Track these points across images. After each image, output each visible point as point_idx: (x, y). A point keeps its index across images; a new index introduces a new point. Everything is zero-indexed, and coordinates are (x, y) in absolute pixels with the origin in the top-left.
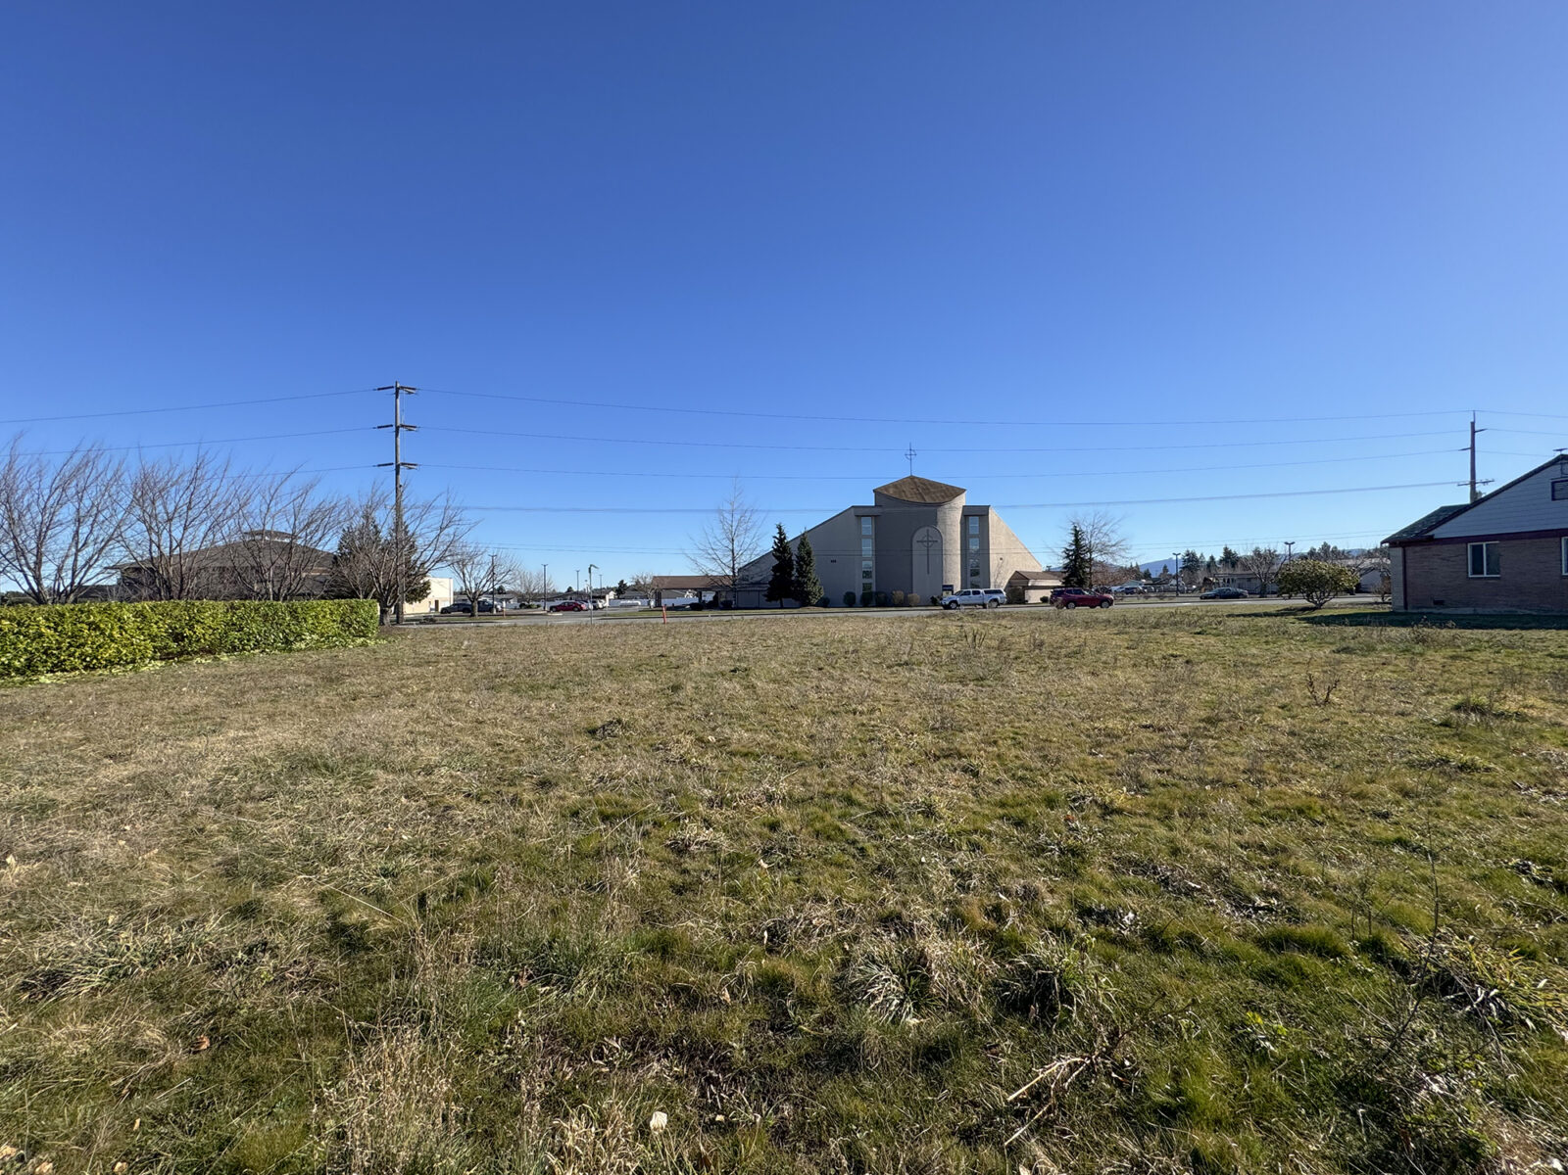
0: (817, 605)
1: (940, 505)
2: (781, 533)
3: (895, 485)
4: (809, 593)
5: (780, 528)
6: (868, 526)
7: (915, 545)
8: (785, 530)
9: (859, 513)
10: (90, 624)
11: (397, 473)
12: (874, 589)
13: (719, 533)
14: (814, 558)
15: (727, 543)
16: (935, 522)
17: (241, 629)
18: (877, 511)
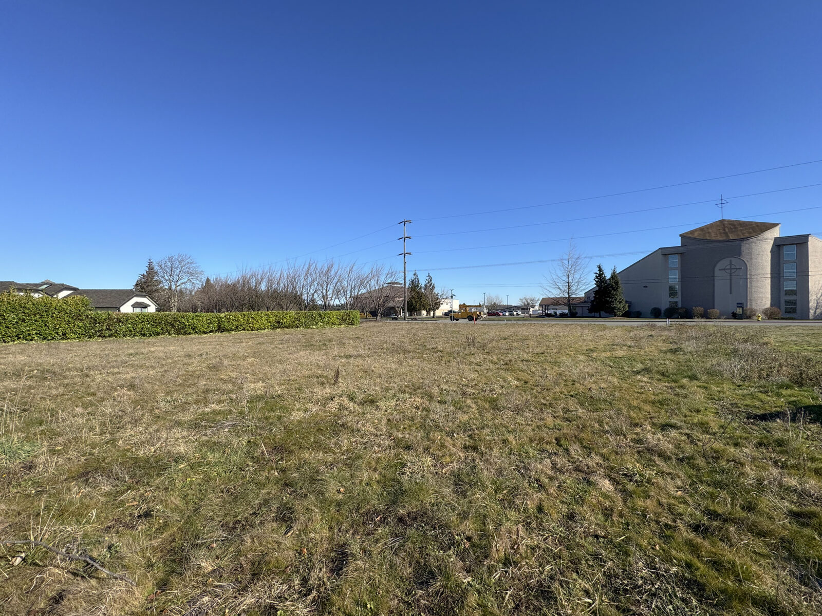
0: (623, 316)
1: (745, 239)
2: (600, 270)
3: (701, 229)
4: (614, 308)
5: (599, 267)
6: (674, 261)
7: (718, 273)
8: (603, 268)
9: (666, 253)
10: (252, 318)
11: (404, 257)
12: (680, 305)
13: (560, 274)
14: (620, 285)
15: (565, 278)
16: (740, 254)
17: (299, 321)
18: (681, 250)
